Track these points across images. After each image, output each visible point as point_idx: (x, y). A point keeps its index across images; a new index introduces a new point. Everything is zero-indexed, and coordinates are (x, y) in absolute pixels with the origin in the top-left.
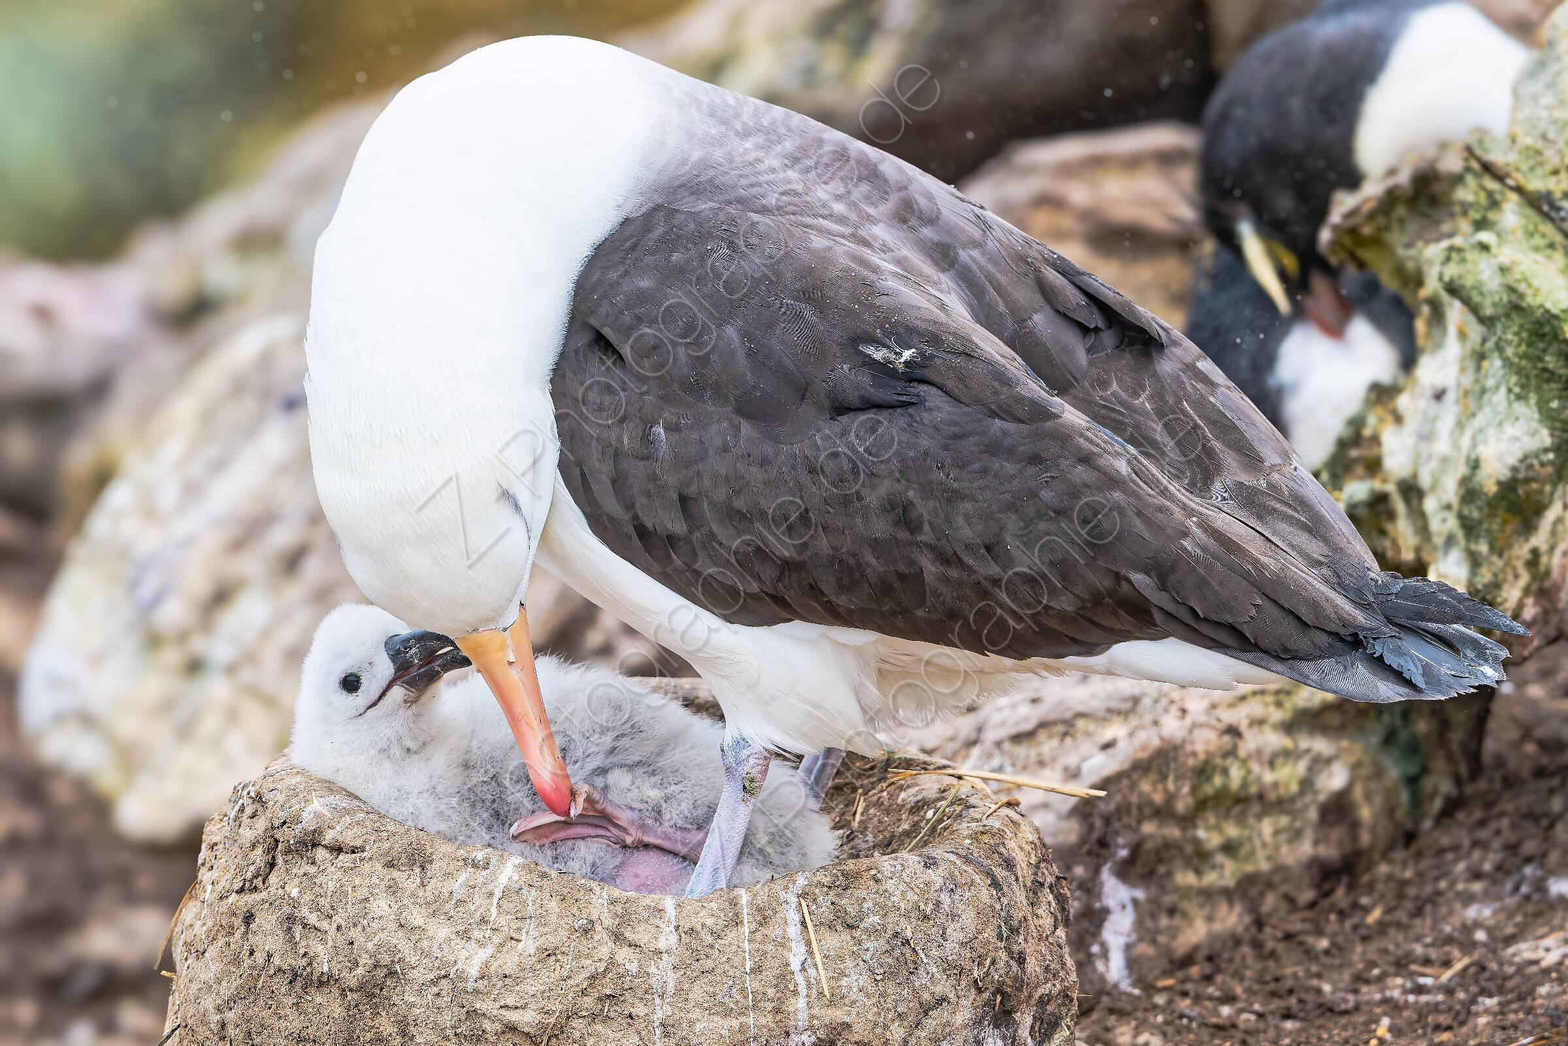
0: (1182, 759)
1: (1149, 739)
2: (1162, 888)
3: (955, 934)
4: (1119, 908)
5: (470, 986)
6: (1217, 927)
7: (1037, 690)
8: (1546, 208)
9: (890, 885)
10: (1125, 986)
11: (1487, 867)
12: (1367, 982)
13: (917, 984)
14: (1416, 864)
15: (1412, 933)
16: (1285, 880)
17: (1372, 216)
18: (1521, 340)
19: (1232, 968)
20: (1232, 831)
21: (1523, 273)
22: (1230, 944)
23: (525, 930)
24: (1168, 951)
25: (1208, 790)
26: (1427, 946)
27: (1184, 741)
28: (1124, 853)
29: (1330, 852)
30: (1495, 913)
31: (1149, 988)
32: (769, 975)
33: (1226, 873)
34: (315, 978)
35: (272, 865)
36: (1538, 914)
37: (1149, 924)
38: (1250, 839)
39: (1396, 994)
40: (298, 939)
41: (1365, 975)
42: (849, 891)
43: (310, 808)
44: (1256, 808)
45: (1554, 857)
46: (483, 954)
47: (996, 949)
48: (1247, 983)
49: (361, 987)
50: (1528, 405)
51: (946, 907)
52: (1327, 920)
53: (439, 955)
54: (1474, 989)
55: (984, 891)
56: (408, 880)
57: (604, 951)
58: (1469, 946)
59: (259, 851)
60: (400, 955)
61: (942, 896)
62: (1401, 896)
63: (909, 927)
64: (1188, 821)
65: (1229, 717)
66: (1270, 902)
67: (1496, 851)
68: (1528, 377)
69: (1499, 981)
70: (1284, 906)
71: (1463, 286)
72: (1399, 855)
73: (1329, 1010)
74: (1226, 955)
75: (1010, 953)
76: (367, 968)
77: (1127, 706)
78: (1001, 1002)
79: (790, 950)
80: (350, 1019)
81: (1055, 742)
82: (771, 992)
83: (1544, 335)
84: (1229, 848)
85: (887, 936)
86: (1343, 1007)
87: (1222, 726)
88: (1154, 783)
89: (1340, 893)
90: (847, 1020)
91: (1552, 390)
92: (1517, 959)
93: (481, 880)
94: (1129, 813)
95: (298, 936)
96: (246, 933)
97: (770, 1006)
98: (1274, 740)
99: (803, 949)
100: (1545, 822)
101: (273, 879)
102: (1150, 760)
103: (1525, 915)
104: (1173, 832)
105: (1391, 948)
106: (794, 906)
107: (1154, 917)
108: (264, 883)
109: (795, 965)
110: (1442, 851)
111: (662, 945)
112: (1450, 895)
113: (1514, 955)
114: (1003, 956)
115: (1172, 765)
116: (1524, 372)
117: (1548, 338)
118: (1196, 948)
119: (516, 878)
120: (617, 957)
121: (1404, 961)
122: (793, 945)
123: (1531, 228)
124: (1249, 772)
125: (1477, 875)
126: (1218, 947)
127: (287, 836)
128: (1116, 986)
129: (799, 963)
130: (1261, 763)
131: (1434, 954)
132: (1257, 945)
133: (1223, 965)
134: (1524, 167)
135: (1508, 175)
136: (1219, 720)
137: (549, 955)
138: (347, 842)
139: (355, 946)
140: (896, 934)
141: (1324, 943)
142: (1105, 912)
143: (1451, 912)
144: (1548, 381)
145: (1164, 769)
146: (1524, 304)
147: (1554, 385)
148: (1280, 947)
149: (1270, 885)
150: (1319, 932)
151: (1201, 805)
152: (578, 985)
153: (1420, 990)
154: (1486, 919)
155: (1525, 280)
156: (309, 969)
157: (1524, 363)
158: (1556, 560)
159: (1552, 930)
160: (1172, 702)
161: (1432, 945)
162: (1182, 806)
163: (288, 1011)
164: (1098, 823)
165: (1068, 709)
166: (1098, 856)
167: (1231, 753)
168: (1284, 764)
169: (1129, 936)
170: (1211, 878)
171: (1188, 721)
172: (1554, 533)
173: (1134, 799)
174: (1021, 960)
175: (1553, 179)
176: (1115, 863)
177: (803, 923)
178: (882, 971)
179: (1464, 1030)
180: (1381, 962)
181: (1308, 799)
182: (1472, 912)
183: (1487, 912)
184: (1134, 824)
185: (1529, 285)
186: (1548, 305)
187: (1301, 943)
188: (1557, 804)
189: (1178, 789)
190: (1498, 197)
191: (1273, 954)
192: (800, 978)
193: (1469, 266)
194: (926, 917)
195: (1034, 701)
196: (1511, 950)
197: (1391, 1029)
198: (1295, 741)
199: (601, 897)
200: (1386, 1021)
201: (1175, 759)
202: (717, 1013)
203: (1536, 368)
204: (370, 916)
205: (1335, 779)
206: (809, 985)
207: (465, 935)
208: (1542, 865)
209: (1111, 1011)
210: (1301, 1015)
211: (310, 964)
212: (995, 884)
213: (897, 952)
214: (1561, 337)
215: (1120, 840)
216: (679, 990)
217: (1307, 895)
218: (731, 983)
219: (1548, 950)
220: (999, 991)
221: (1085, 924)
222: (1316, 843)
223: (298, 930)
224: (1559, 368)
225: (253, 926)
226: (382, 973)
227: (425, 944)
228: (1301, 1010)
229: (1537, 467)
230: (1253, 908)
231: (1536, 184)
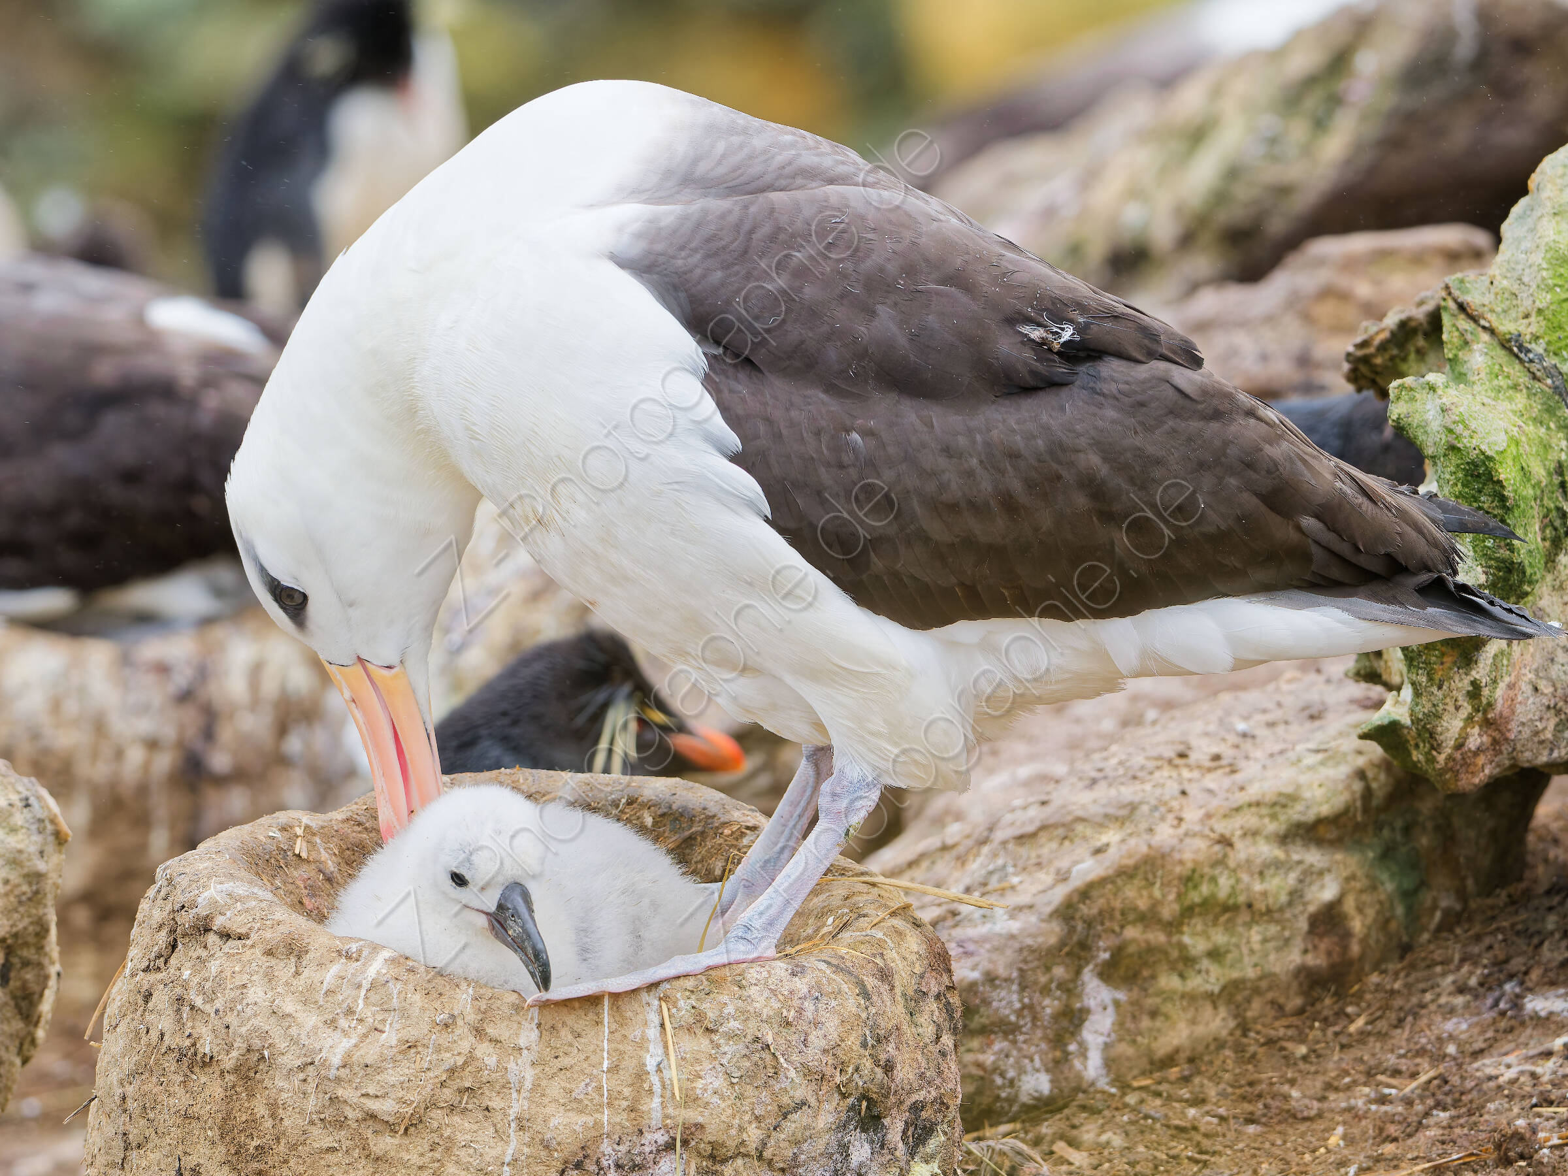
0: (1169, 867)
1: (1139, 846)
2: (1144, 990)
3: (817, 1040)
4: (1100, 1009)
5: (333, 1073)
6: (1200, 1030)
7: (1048, 793)
8: (1515, 349)
9: (753, 991)
10: (1103, 1083)
11: (1473, 982)
12: (1337, 1089)
13: (777, 1087)
14: (1408, 974)
15: (1390, 1043)
16: (1271, 988)
17: (1383, 347)
18: (1458, 480)
19: (1212, 1071)
20: (1220, 938)
21: (1461, 414)
22: (1213, 1047)
23: (388, 1022)
24: (1149, 1054)
25: (1195, 897)
26: (1399, 1057)
27: (1173, 849)
28: (1106, 956)
29: (1316, 961)
30: (1471, 1026)
31: (1125, 1087)
32: (625, 1076)
33: (1212, 978)
34: (198, 1058)
35: (174, 947)
36: (1511, 1030)
37: (1129, 1025)
38: (1237, 945)
39: (1360, 1103)
40: (185, 1020)
41: (1336, 1084)
42: (712, 996)
43: (206, 894)
44: (1244, 916)
45: (1535, 975)
46: (346, 1044)
47: (860, 1056)
48: (1222, 1086)
49: (236, 1070)
51: (809, 1014)
52: (1312, 1028)
53: (307, 1043)
54: (1430, 1102)
55: (852, 1001)
56: (284, 969)
57: (465, 1045)
58: (1439, 1058)
59: (164, 933)
60: (271, 1041)
61: (806, 1004)
62: (1385, 1007)
63: (770, 1033)
64: (1174, 926)
65: (1222, 827)
66: (1255, 1008)
67: (1485, 966)
69: (1457, 1095)
70: (1270, 1012)
71: (1410, 425)
72: (1393, 966)
73: (1294, 1117)
74: (1206, 1058)
75: (877, 1063)
76: (241, 1052)
77: (1122, 813)
78: (868, 1108)
79: (648, 1051)
80: (227, 1099)
81: (1054, 845)
82: (627, 1091)
83: (1479, 476)
84: (1215, 954)
85: (747, 1040)
86: (1306, 1114)
87: (1215, 836)
88: (1140, 889)
89: (1328, 1001)
90: (700, 1120)
92: (1478, 1074)
93: (351, 971)
94: (1112, 918)
95: (185, 1016)
96: (144, 1011)
97: (624, 1104)
98: (1266, 850)
99: (660, 1051)
100: (1535, 941)
101: (173, 961)
102: (1136, 867)
103: (1497, 1031)
104: (1158, 937)
105: (1367, 1057)
106: (655, 1008)
107: (1135, 1018)
108: (166, 963)
109: (651, 1063)
110: (1434, 964)
111: (522, 1042)
112: (1433, 1007)
113: (1477, 1070)
114: (868, 1064)
115: (1159, 872)
117: (1483, 478)
118: (1177, 1051)
119: (384, 971)
120: (477, 1052)
121: (1374, 1071)
122: (651, 1047)
123: (1497, 368)
124: (1238, 881)
125: (1461, 990)
126: (1200, 1048)
127: (186, 919)
128: (1093, 1084)
129: (655, 1064)
130: (1251, 873)
131: (1404, 1064)
132: (1239, 1049)
133: (1203, 1068)
134: (1499, 309)
135: (1482, 316)
136: (1212, 830)
137: (410, 1047)
138: (234, 928)
139: (232, 1028)
140: (757, 1039)
141: (1303, 1050)
142: (1085, 1012)
143: (1429, 1025)
145: (1150, 876)
146: (1459, 445)
148: (1261, 1051)
149: (1257, 991)
150: (1302, 1040)
151: (1188, 912)
152: (437, 1077)
153: (1383, 1100)
154: (1462, 1032)
155: (1463, 422)
156: (192, 1050)
158: (1500, 691)
159: (1517, 1047)
160: (1170, 811)
161: (1404, 1056)
162: (1169, 910)
163: (177, 1089)
164: (1080, 926)
165: (1069, 813)
166: (1080, 958)
167: (1220, 862)
168: (1273, 876)
169: (1109, 1035)
170: (1195, 983)
171: (1184, 827)
172: (1495, 665)
173: (1117, 904)
174: (889, 1068)
175: (1525, 322)
176: (1096, 965)
177: (662, 1025)
178: (738, 1074)
179: (1410, 1142)
180: (1353, 1071)
181: (1298, 909)
182: (1449, 1026)
183: (1464, 1026)
184: (1117, 929)
185: (1466, 427)
186: (1484, 447)
187: (1283, 1049)
188: (1551, 922)
189: (1165, 896)
190: (1469, 337)
191: (1253, 1059)
192: (655, 1079)
193: (1418, 405)
194: (788, 1024)
195: (1043, 803)
196: (1477, 1064)
197: (1344, 1137)
198: (1287, 853)
199: (467, 994)
200: (1340, 1130)
201: (1162, 866)
202: (573, 1109)
204: (245, 1002)
205: (1327, 891)
206: (664, 1087)
207: (332, 1023)
208: (1522, 983)
209: (1083, 1108)
210: (1264, 1120)
211: (194, 1045)
212: (865, 994)
213: (755, 1057)
215: (1101, 944)
216: (536, 1086)
217: (1296, 1002)
218: (588, 1080)
219: (1509, 1066)
220: (864, 1096)
221: (1065, 1023)
222: (1305, 951)
223: (186, 1009)
224: (1493, 508)
225: (150, 1005)
226: (255, 1057)
227: (294, 1031)
228: (1264, 1115)
230: (1238, 1012)
231: (1506, 326)
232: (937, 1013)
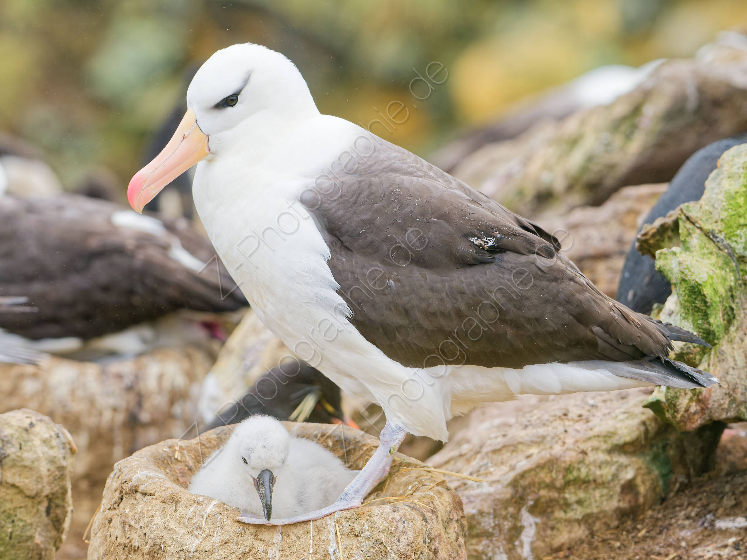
0: (559, 464)
1: (546, 455)
2: (548, 518)
3: (404, 540)
4: (529, 526)
5: (191, 554)
6: (573, 535)
7: (506, 431)
8: (711, 237)
9: (376, 519)
11: (693, 514)
14: (664, 511)
15: (656, 541)
16: (604, 517)
17: (653, 236)
18: (686, 294)
19: (578, 553)
20: (582, 495)
21: (687, 265)
22: (578, 543)
23: (216, 532)
24: (550, 546)
25: (571, 477)
26: (660, 547)
27: (561, 456)
28: (531, 503)
29: (624, 505)
30: (692, 534)
32: (320, 556)
33: (578, 513)
34: (132, 548)
35: (122, 499)
36: (709, 535)
37: (542, 533)
38: (589, 498)
40: (127, 531)
42: (358, 521)
43: (136, 476)
44: (592, 486)
45: (720, 511)
46: (197, 542)
47: (423, 547)
49: (149, 553)
50: (688, 322)
51: (400, 529)
52: (622, 534)
53: (180, 541)
55: (419, 523)
56: (170, 509)
57: (249, 542)
58: (677, 548)
59: (117, 493)
60: (164, 540)
61: (399, 524)
62: (654, 525)
63: (383, 537)
64: (561, 490)
65: (583, 446)
66: (598, 525)
67: (698, 507)
68: (688, 310)
70: (604, 528)
71: (665, 270)
72: (658, 507)
74: (576, 548)
75: (430, 550)
76: (151, 545)
77: (539, 440)
79: (330, 545)
81: (509, 454)
83: (695, 292)
84: (580, 502)
85: (373, 540)
87: (579, 450)
88: (546, 474)
89: (629, 523)
91: (699, 315)
92: (695, 555)
93: (199, 510)
94: (534, 486)
95: (126, 529)
96: (109, 527)
98: (602, 456)
99: (335, 545)
100: (720, 496)
101: (121, 505)
102: (545, 464)
103: (703, 536)
104: (554, 495)
105: (646, 547)
106: (333, 526)
107: (544, 530)
108: (118, 506)
109: (331, 550)
110: (676, 506)
111: (275, 541)
112: (675, 526)
113: (695, 553)
114: (426, 550)
115: (555, 466)
116: (687, 308)
117: (697, 293)
118: (563, 544)
119: (214, 510)
120: (254, 545)
121: (649, 553)
122: (331, 543)
123: (703, 245)
124: (590, 470)
125: (688, 518)
126: (573, 543)
127: (127, 487)
128: (526, 559)
129: (333, 550)
130: (595, 466)
131: (662, 551)
132: (590, 544)
133: (574, 552)
134: (704, 219)
135: (696, 222)
136: (578, 447)
137: (225, 543)
138: (148, 491)
139: (147, 535)
140: (377, 540)
141: (618, 544)
142: (522, 528)
143: (674, 533)
144: (697, 312)
145: (551, 468)
146: (687, 279)
147: (700, 314)
148: (600, 545)
149: (598, 518)
150: (618, 539)
151: (568, 483)
152: (237, 556)
154: (688, 536)
155: (688, 268)
156: (130, 544)
157: (686, 304)
159: (712, 543)
160: (560, 439)
161: (663, 547)
162: (559, 483)
164: (520, 490)
165: (516, 440)
166: (520, 504)
167: (582, 462)
168: (606, 467)
169: (533, 538)
170: (571, 515)
171: (566, 446)
173: (537, 480)
174: (435, 552)
175: (716, 224)
176: (527, 507)
177: (336, 533)
178: (369, 555)
180: (640, 553)
181: (616, 482)
182: (683, 534)
183: (689, 534)
184: (536, 490)
185: (690, 271)
186: (697, 280)
187: (609, 544)
188: (727, 488)
189: (557, 476)
190: (691, 231)
191: (596, 548)
192: (333, 557)
193: (668, 261)
194: (391, 533)
195: (504, 436)
196: (694, 551)
198: (611, 457)
201: (556, 464)
203: (692, 306)
204: (153, 523)
205: (629, 475)
207: (191, 533)
208: (714, 515)
211: (131, 542)
212: (425, 520)
213: (377, 548)
214: (702, 293)
215: (530, 497)
217: (615, 523)
218: (303, 558)
219: (708, 551)
221: (514, 532)
222: (619, 501)
223: (127, 526)
224: (701, 306)
225: (111, 524)
226: (157, 547)
227: (174, 536)
229: (692, 348)
230: (590, 528)
231: (708, 227)
232: (457, 528)
